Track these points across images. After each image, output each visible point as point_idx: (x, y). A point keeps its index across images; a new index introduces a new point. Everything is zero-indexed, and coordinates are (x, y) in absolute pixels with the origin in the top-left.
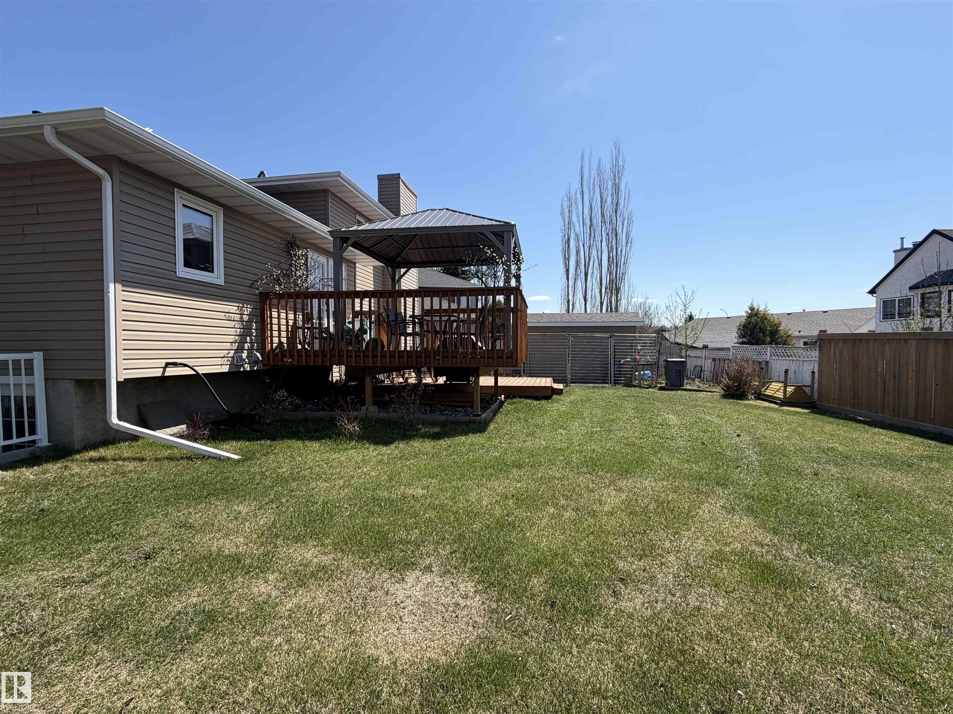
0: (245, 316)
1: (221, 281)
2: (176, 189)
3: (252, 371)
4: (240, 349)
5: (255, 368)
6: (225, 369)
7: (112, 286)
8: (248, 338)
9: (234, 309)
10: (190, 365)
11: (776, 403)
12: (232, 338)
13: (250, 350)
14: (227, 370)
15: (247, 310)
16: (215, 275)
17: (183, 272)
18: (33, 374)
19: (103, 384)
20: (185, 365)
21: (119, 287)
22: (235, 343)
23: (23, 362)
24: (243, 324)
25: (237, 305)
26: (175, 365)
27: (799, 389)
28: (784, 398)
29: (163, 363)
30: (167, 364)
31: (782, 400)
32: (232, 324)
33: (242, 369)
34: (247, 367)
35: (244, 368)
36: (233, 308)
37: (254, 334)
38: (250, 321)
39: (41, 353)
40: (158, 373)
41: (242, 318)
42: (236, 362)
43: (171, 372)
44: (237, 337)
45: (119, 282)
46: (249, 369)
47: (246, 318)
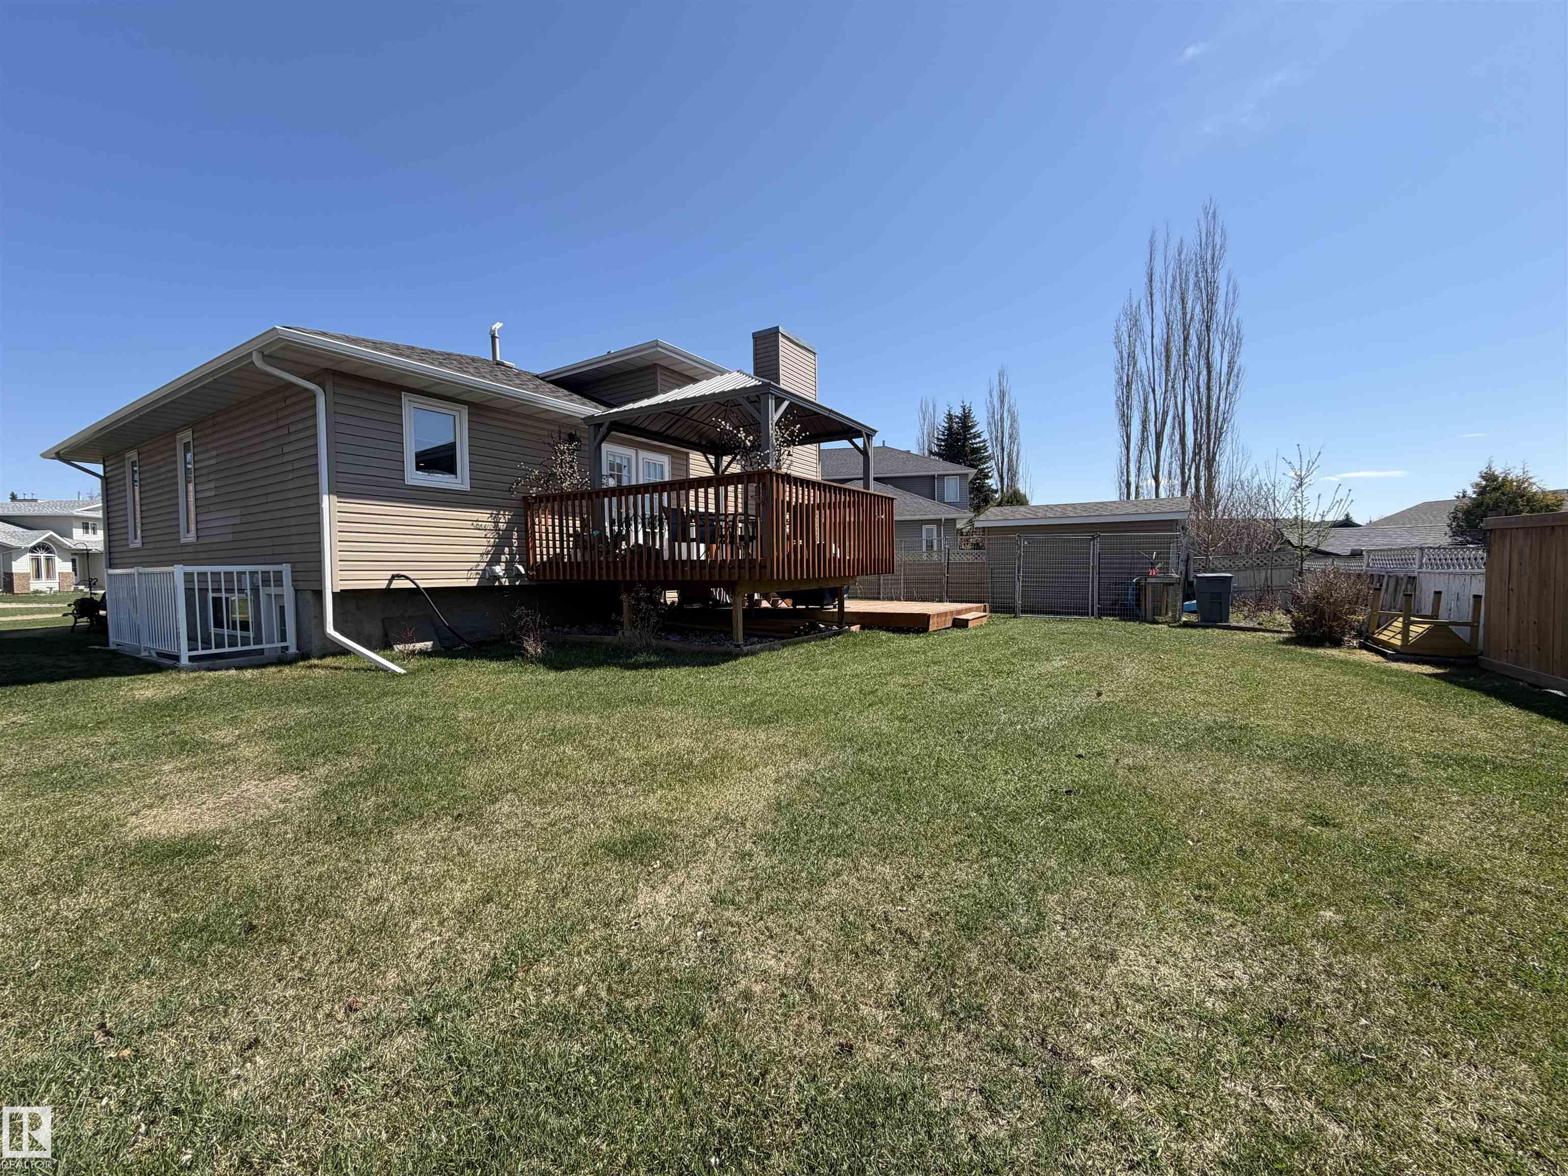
0: (501, 525)
1: (466, 487)
2: (403, 393)
3: (511, 587)
4: (495, 561)
5: (517, 583)
6: (474, 583)
7: (325, 498)
8: (507, 550)
9: (485, 517)
10: (412, 577)
11: (1384, 655)
12: (482, 549)
13: (510, 563)
14: (475, 585)
15: (504, 519)
16: (459, 480)
17: (415, 477)
18: (282, 586)
19: (319, 594)
20: (407, 578)
21: (334, 498)
22: (487, 554)
23: (272, 574)
24: (498, 534)
25: (490, 512)
26: (399, 576)
27: (1439, 630)
28: (1401, 646)
29: (389, 575)
30: (393, 577)
31: (1399, 649)
32: (482, 534)
33: (497, 584)
34: (506, 582)
35: (500, 582)
36: (483, 516)
37: (516, 545)
38: (509, 530)
39: (289, 565)
40: (383, 585)
41: (496, 526)
42: (488, 577)
43: (397, 584)
44: (490, 548)
45: (334, 494)
46: (507, 584)
47: (502, 526)
